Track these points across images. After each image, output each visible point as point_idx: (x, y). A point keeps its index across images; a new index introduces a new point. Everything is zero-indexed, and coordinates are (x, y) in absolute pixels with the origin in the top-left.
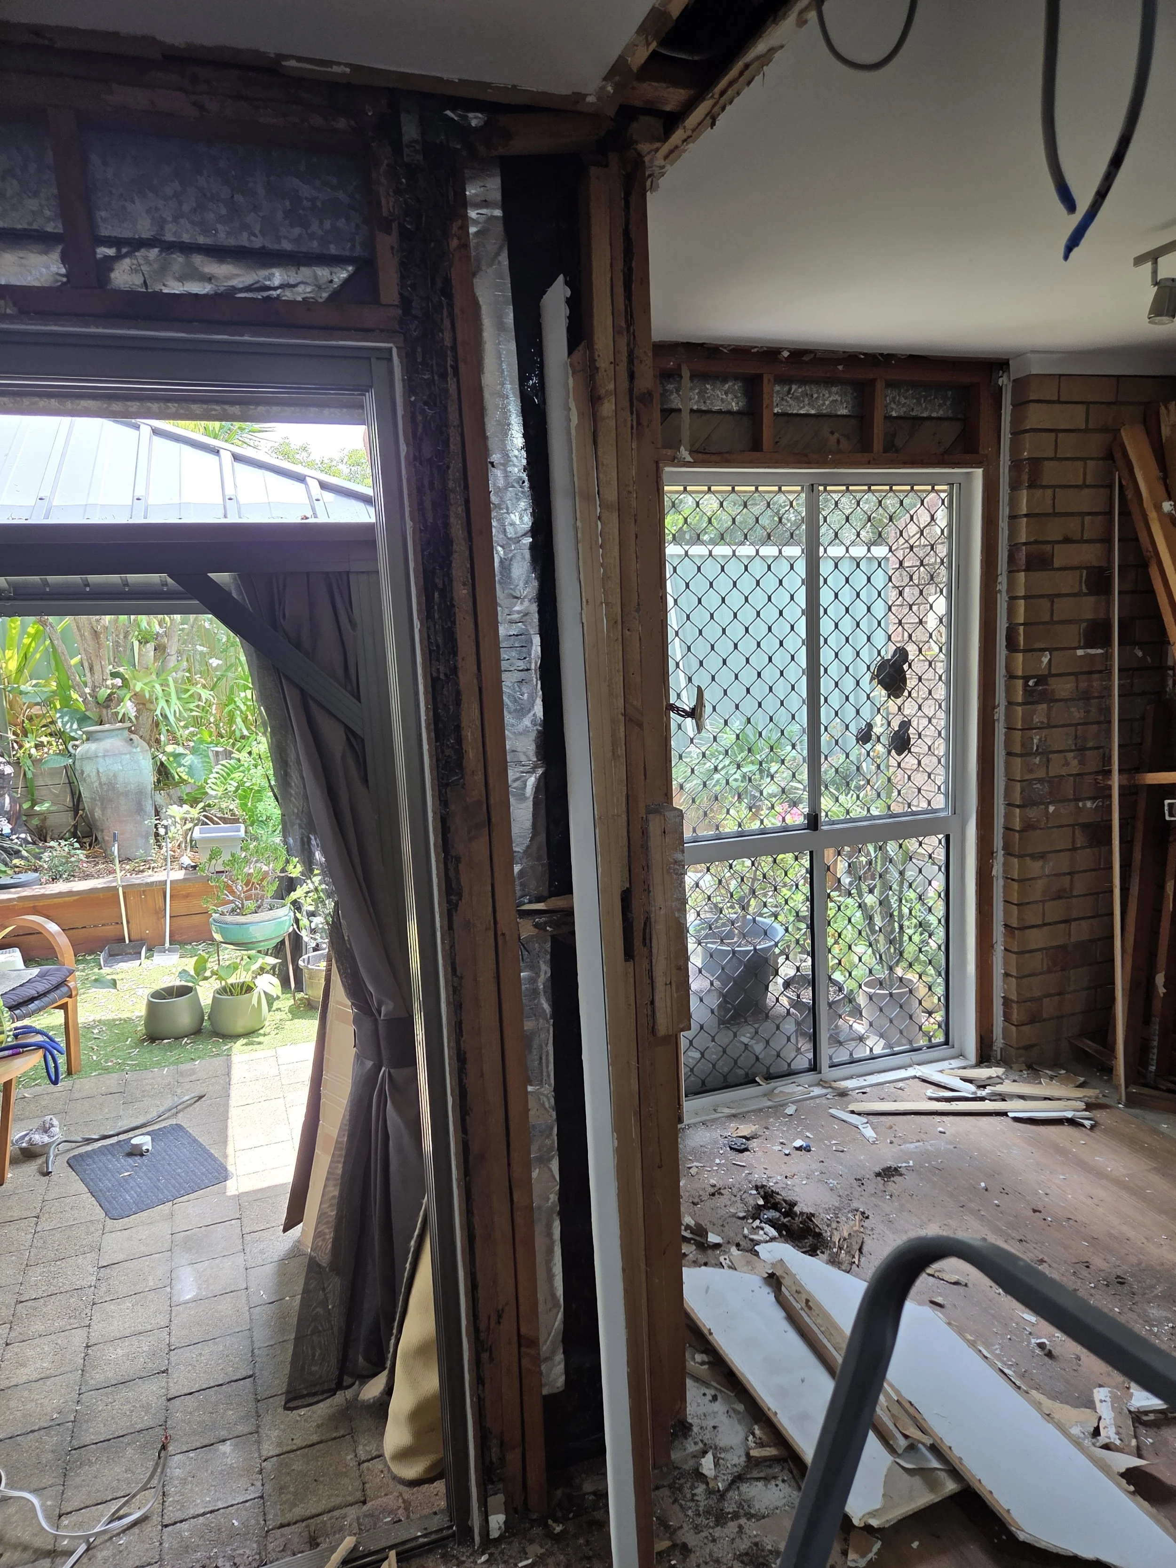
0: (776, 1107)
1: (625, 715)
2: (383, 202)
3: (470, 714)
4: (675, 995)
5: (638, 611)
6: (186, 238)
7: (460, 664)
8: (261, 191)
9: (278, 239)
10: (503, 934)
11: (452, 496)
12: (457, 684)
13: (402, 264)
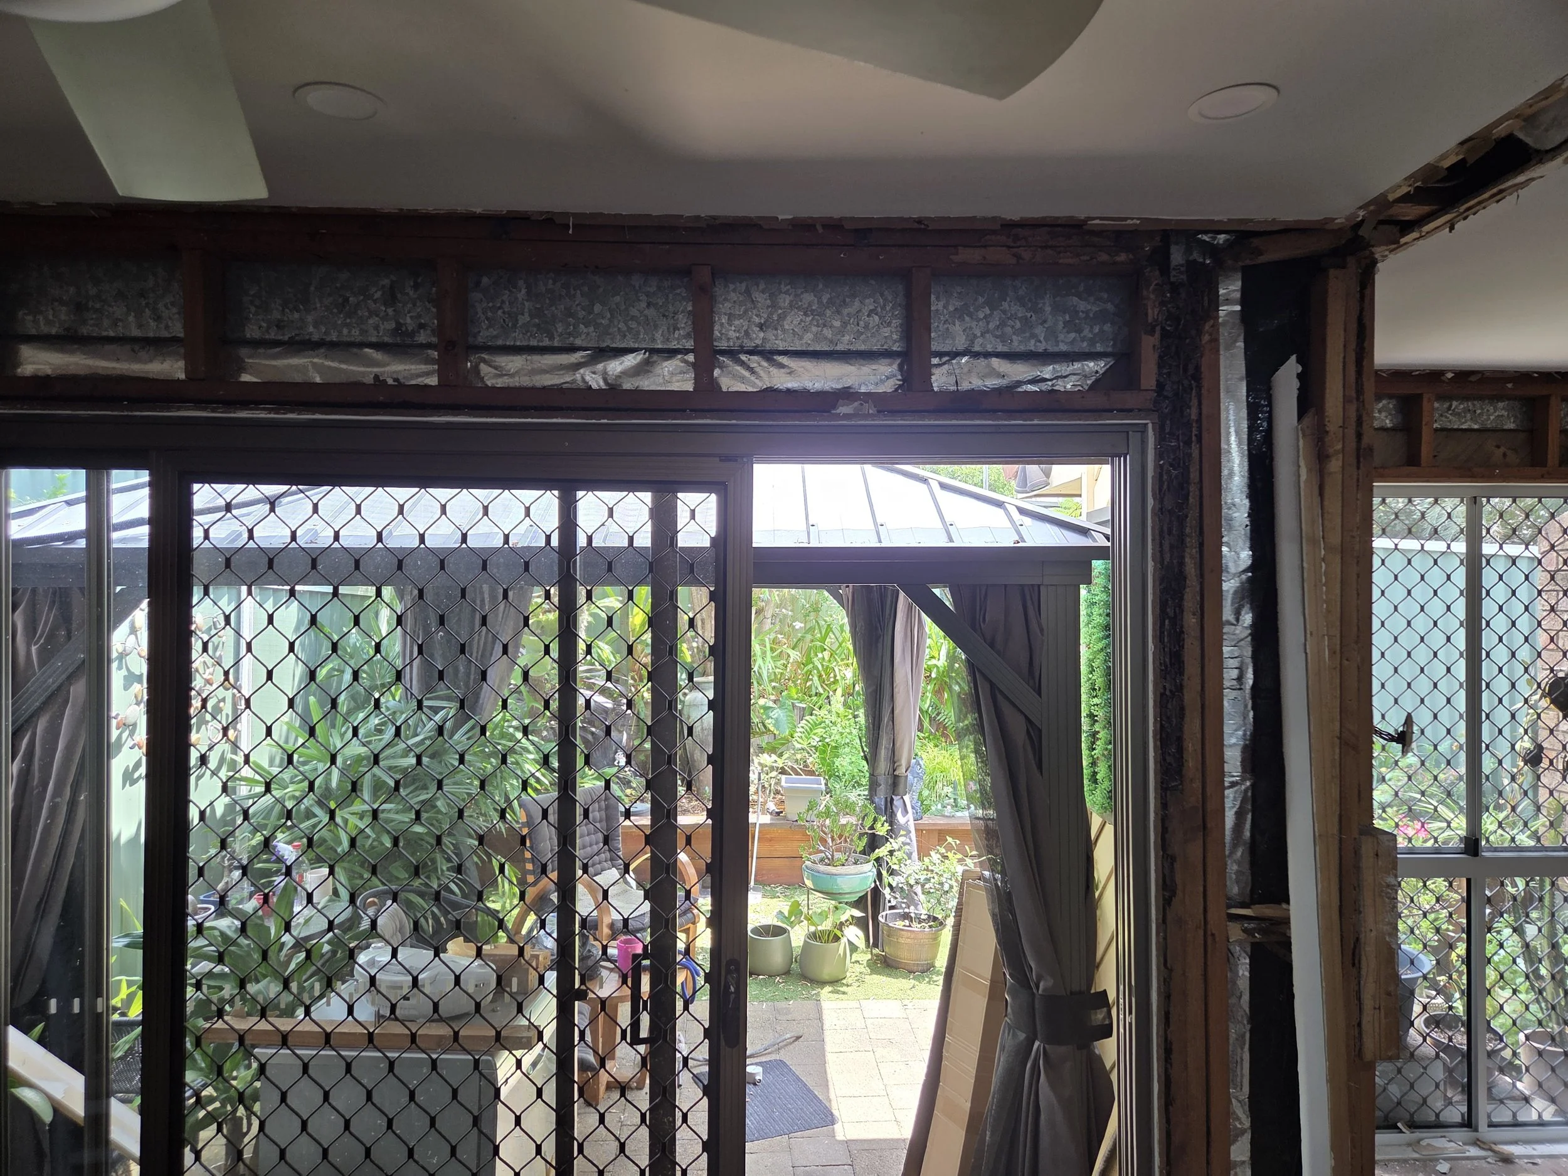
0: (1424, 1161)
1: (1340, 738)
2: (1150, 311)
3: (1192, 726)
4: (1383, 1021)
5: (1357, 643)
6: (989, 348)
7: (1185, 683)
8: (1048, 309)
9: (1057, 343)
10: (1213, 935)
11: (1188, 540)
12: (1182, 700)
13: (1160, 357)
